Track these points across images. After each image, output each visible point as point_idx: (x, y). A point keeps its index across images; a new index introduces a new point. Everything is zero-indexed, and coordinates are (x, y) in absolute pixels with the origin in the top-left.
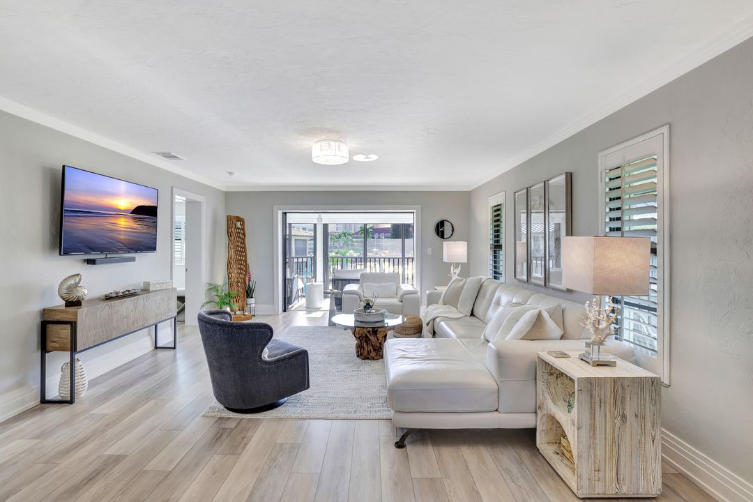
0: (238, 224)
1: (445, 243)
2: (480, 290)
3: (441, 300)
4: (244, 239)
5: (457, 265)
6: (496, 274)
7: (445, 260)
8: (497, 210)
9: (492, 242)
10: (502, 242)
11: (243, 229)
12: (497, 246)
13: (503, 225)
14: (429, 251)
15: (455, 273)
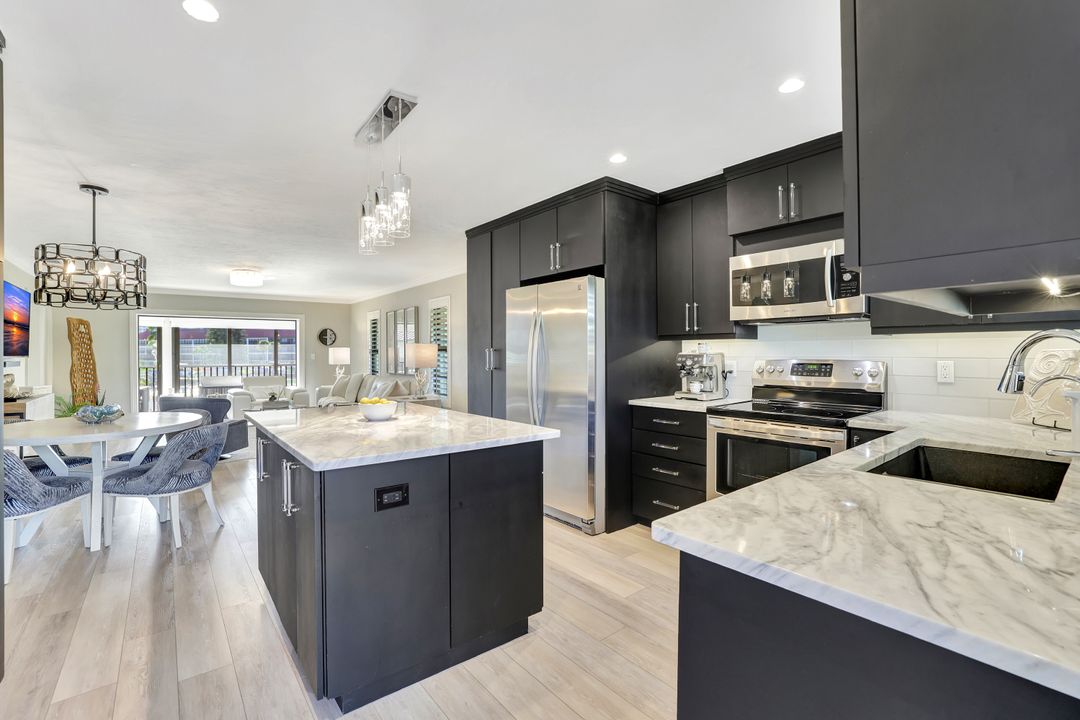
0: (82, 329)
1: (331, 350)
2: (361, 383)
3: (330, 394)
4: (90, 345)
5: (341, 367)
6: (374, 372)
7: (331, 362)
8: (374, 323)
9: (370, 348)
10: (378, 348)
11: (89, 334)
12: (375, 351)
13: (378, 335)
14: (313, 356)
15: (340, 374)
